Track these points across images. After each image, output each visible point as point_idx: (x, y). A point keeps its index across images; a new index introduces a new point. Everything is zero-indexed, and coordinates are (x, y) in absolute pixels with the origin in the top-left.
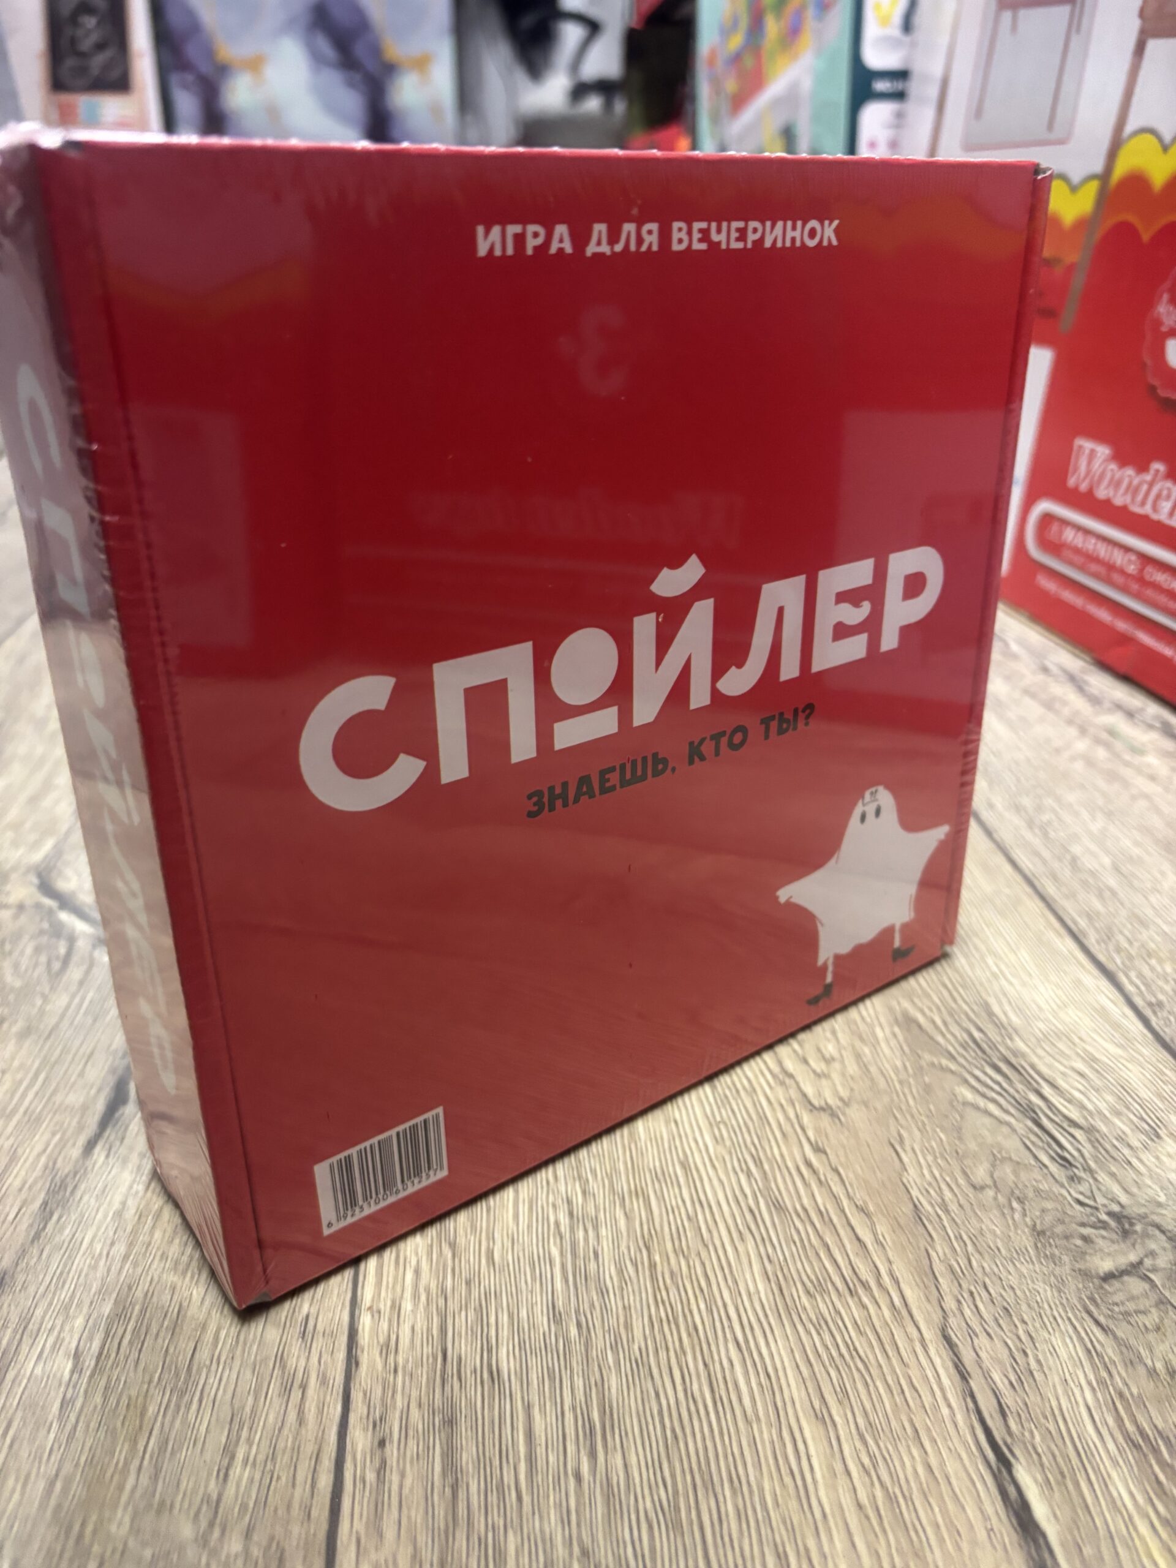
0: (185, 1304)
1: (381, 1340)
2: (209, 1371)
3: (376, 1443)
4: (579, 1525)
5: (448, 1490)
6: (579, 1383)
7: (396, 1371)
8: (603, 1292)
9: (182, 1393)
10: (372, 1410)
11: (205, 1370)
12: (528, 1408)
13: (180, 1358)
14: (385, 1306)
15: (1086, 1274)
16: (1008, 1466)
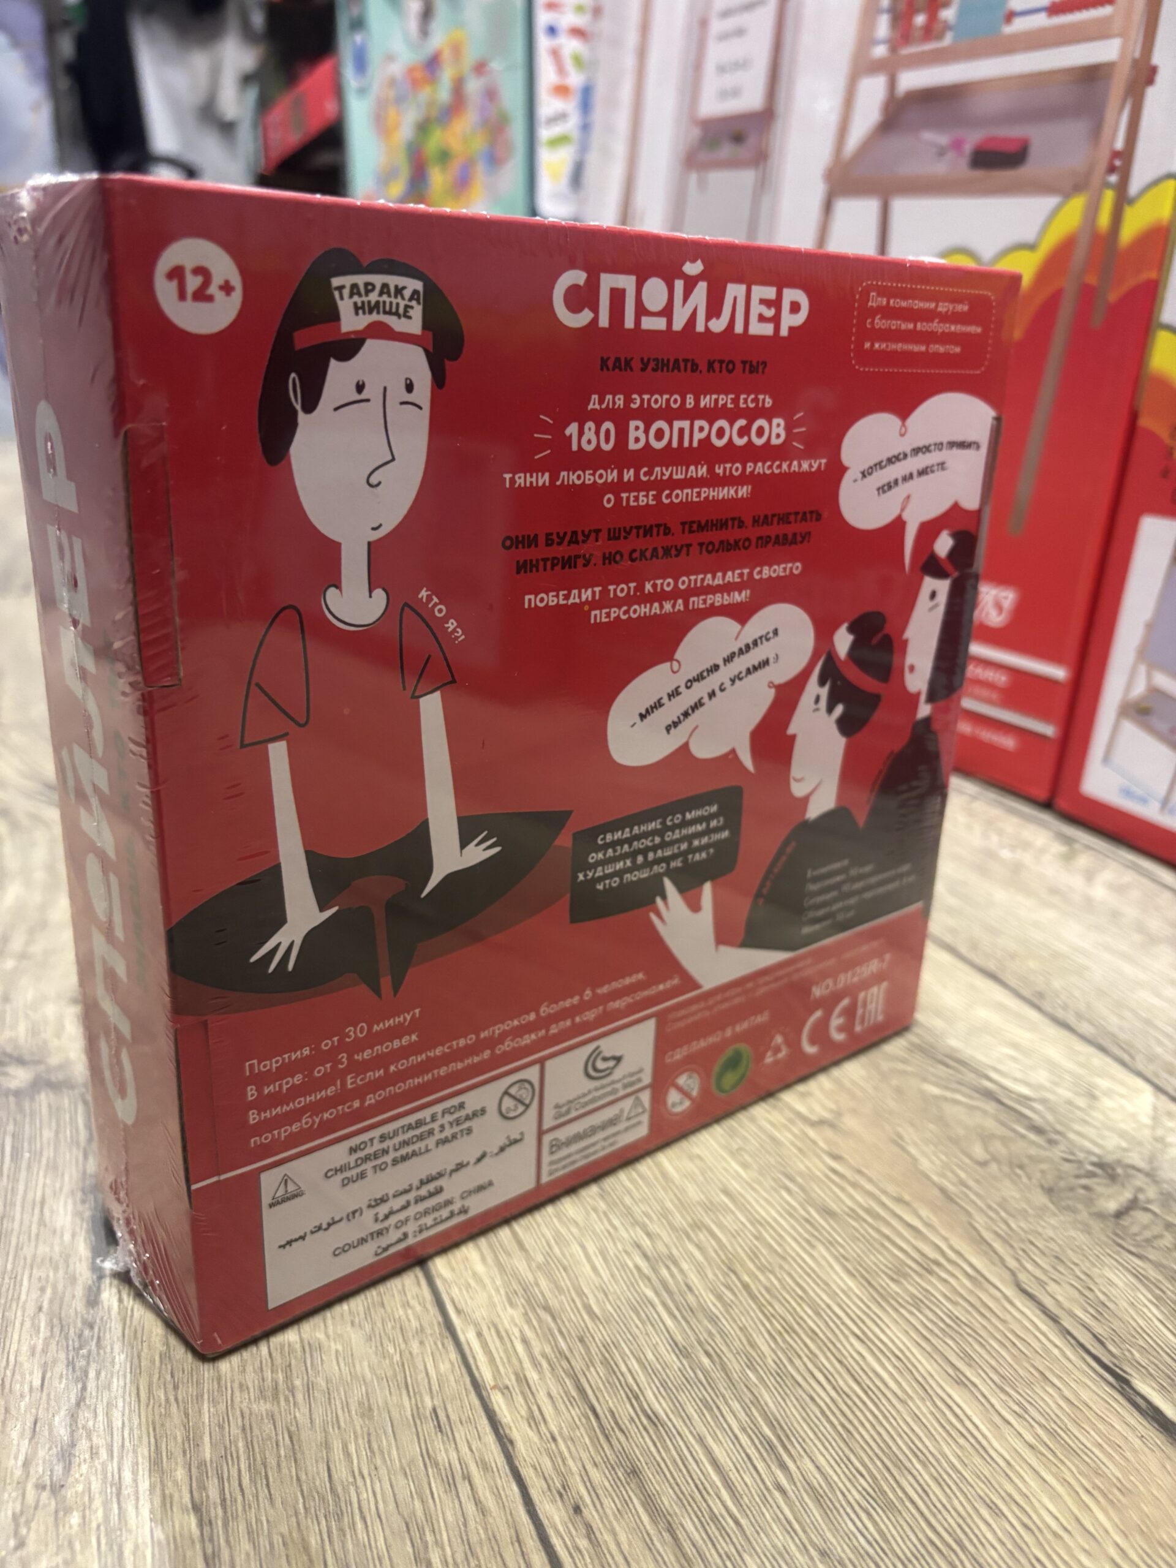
0: (293, 1428)
1: (523, 1413)
2: (357, 1488)
3: (571, 1511)
4: (805, 1531)
5: (666, 1535)
6: (736, 1406)
7: (554, 1439)
8: (713, 1319)
9: (339, 1517)
10: (550, 1482)
11: (352, 1489)
12: (701, 1440)
13: (318, 1483)
14: (511, 1381)
15: (1101, 1216)
16: (1127, 1382)
